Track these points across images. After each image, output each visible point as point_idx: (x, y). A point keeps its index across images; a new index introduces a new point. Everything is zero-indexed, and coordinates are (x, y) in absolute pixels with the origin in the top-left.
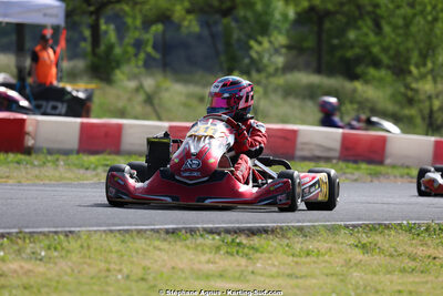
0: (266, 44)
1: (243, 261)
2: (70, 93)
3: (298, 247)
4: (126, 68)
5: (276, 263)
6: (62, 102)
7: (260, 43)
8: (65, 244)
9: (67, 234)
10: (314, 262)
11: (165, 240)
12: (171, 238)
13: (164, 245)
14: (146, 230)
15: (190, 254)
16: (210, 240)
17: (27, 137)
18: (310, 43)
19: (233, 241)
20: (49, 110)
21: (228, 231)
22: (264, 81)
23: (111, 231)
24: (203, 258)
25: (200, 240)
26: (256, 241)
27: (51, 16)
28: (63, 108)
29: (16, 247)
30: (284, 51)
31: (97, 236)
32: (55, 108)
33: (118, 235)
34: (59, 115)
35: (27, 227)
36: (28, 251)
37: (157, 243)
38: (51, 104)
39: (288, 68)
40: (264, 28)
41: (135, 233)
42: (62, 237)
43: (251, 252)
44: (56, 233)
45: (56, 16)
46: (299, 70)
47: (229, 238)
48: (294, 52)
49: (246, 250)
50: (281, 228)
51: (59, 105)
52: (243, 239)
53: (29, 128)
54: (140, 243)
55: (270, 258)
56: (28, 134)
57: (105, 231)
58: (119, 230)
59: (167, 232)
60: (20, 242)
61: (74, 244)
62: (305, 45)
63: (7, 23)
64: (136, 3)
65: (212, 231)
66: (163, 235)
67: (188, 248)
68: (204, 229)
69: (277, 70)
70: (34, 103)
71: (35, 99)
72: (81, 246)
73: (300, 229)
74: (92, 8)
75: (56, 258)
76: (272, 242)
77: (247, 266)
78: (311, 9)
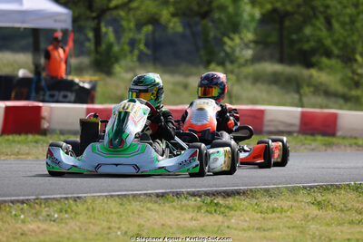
0: (237, 40)
1: (220, 218)
2: (77, 84)
3: (265, 205)
4: (123, 62)
5: (247, 219)
6: (71, 91)
7: (232, 39)
8: (74, 208)
9: (75, 200)
10: (279, 218)
11: (156, 202)
12: (161, 201)
13: (155, 207)
14: (141, 194)
15: (176, 213)
16: (192, 201)
17: (43, 121)
18: (274, 38)
19: (212, 201)
20: (61, 99)
21: (207, 194)
22: (236, 70)
23: (112, 196)
24: (188, 216)
25: (184, 202)
26: (230, 201)
27: (60, 21)
28: (72, 96)
29: (34, 211)
30: (252, 45)
31: (100, 200)
32: (65, 97)
33: (117, 199)
34: (69, 102)
35: (43, 195)
36: (44, 214)
37: (149, 205)
38: (62, 93)
39: (256, 59)
40: (235, 27)
41: (131, 198)
42: (71, 202)
43: (227, 210)
44: (66, 198)
45: (65, 21)
46: (265, 61)
47: (208, 199)
48: (261, 46)
49: (222, 209)
50: (251, 190)
51: (69, 94)
52: (219, 200)
53: (44, 113)
54: (135, 205)
55: (242, 215)
56: (44, 118)
57: (106, 196)
58: (118, 195)
59: (158, 195)
60: (37, 206)
61: (81, 208)
62: (270, 40)
63: (25, 29)
64: (130, 9)
65: (193, 195)
66: (154, 198)
67: (175, 208)
68: (188, 193)
69: (246, 61)
70: (48, 93)
71: (49, 90)
72: (88, 209)
73: (267, 191)
74: (94, 15)
75: (66, 218)
76: (244, 202)
77: (223, 222)
78: (275, 11)
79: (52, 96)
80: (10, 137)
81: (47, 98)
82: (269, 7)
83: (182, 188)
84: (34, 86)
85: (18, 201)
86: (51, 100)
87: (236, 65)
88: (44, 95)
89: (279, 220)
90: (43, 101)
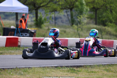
0: (82, 17)
1: (75, 74)
2: (30, 31)
3: (90, 70)
4: (45, 24)
5: (84, 75)
6: (28, 33)
7: (80, 17)
8: (28, 71)
9: (29, 68)
10: (94, 74)
11: (55, 69)
14: (50, 67)
15: (61, 73)
16: (66, 69)
17: (19, 43)
18: (94, 17)
19: (72, 69)
20: (24, 36)
21: (71, 66)
22: (81, 27)
23: (40, 67)
24: (65, 74)
25: (63, 69)
26: (79, 69)
27: (25, 10)
28: (28, 35)
29: (15, 72)
30: (86, 19)
31: (37, 68)
32: (26, 35)
33: (42, 68)
34: (27, 37)
35: (18, 66)
36: (19, 72)
37: (52, 70)
38: (25, 34)
39: (87, 23)
40: (81, 12)
41: (46, 67)
42: (27, 69)
44: (26, 68)
46: (91, 24)
47: (71, 68)
48: (89, 19)
49: (76, 71)
50: (85, 65)
51: (27, 34)
52: (75, 69)
53: (19, 40)
54: (48, 70)
55: (82, 74)
56: (19, 42)
57: (39, 67)
58: (42, 67)
59: (55, 67)
60: (16, 70)
61: (30, 71)
62: (92, 17)
63: (13, 13)
64: (47, 7)
65: (67, 67)
66: (54, 68)
67: (61, 71)
68: (65, 66)
69: (85, 24)
70: (20, 34)
71: (21, 32)
72: (33, 71)
73: (90, 66)
74: (35, 8)
75: (26, 74)
76: (83, 69)
77: (76, 76)
78: (94, 8)
79: (22, 35)
80: (8, 48)
81: (20, 35)
82: (92, 6)
83: (63, 64)
84: (16, 31)
85: (10, 68)
87: (81, 25)
88: (19, 34)
90: (19, 36)
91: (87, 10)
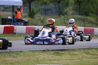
0: (68, 9)
1: (59, 57)
2: (24, 21)
3: (72, 53)
5: (67, 57)
6: (22, 22)
8: (20, 54)
9: (21, 51)
10: (75, 56)
11: (42, 52)
14: (38, 50)
15: (48, 55)
16: (52, 52)
20: (20, 24)
21: (56, 50)
23: (30, 51)
24: (51, 56)
26: (62, 52)
28: (23, 24)
29: (9, 55)
31: (27, 52)
32: (21, 24)
33: (32, 52)
34: (22, 25)
35: (12, 50)
36: (12, 55)
37: (40, 53)
38: (20, 23)
41: (35, 51)
44: (18, 51)
47: (56, 52)
49: (60, 54)
50: (68, 49)
51: (22, 23)
52: (60, 52)
53: (15, 28)
54: (37, 53)
55: (65, 56)
56: (15, 30)
57: (29, 51)
58: (32, 50)
59: (43, 50)
60: (10, 53)
61: (22, 54)
65: (53, 50)
67: (47, 54)
68: (51, 50)
70: (16, 23)
72: (24, 54)
73: (73, 49)
75: (18, 57)
76: (66, 52)
79: (17, 24)
81: (16, 24)
83: (50, 48)
84: (12, 21)
85: (5, 52)
86: (17, 25)
88: (15, 23)
89: (75, 57)
91: (72, 3)
